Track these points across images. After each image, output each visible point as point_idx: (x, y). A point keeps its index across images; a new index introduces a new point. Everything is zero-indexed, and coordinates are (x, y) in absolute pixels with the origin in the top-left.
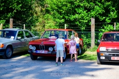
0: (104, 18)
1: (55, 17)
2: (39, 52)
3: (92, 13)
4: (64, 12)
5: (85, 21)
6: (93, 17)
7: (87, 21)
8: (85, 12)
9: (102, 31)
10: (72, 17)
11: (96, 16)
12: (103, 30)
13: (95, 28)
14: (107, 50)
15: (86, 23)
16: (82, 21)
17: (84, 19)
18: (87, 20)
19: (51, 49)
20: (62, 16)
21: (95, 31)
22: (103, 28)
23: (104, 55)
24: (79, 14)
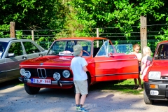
0: (163, 15)
1: (81, 18)
2: (36, 81)
3: (142, 8)
4: (94, 8)
5: (130, 22)
6: (143, 14)
7: (133, 22)
8: (130, 7)
9: (160, 39)
10: (109, 17)
11: (148, 13)
12: (162, 37)
13: (148, 34)
14: (163, 77)
15: (132, 25)
16: (126, 21)
17: (128, 19)
18: (133, 19)
19: (57, 76)
20: (91, 16)
21: (148, 38)
22: (163, 33)
23: (156, 87)
24: (121, 10)
